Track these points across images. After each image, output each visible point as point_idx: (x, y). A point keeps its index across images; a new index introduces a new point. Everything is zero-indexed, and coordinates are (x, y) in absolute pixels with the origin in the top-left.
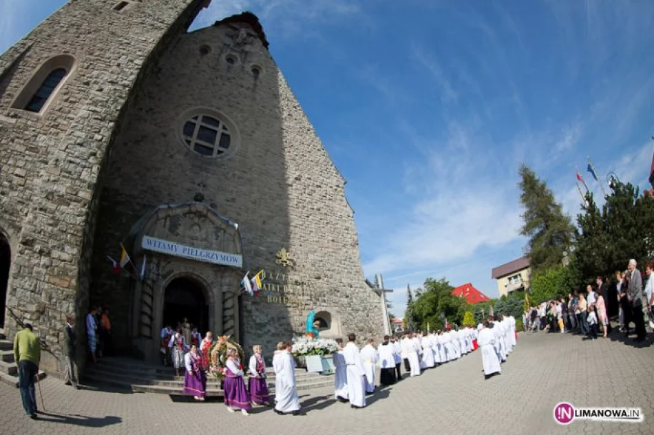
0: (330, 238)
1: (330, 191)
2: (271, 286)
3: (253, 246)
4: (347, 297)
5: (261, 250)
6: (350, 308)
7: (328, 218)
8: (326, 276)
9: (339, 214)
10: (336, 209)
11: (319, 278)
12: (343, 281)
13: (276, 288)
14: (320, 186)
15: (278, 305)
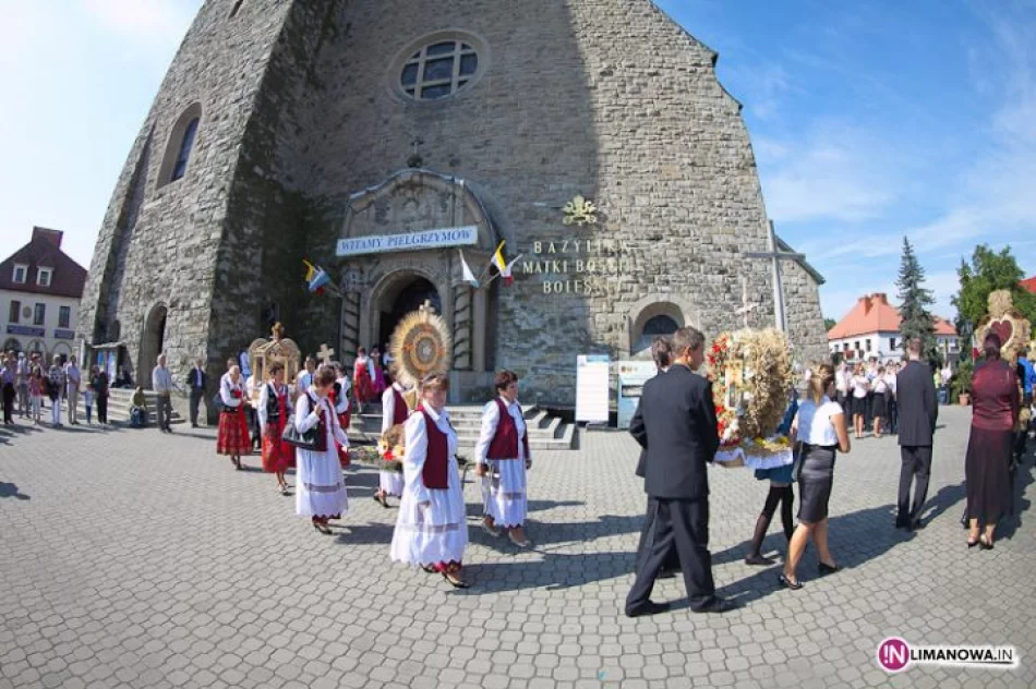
0: (686, 161)
1: (680, 77)
2: (551, 265)
3: (522, 205)
4: (722, 272)
5: (536, 208)
6: (727, 296)
7: (680, 124)
8: (673, 234)
9: (705, 113)
10: (697, 106)
11: (657, 238)
12: (716, 239)
13: (560, 266)
14: (656, 74)
15: (564, 296)
